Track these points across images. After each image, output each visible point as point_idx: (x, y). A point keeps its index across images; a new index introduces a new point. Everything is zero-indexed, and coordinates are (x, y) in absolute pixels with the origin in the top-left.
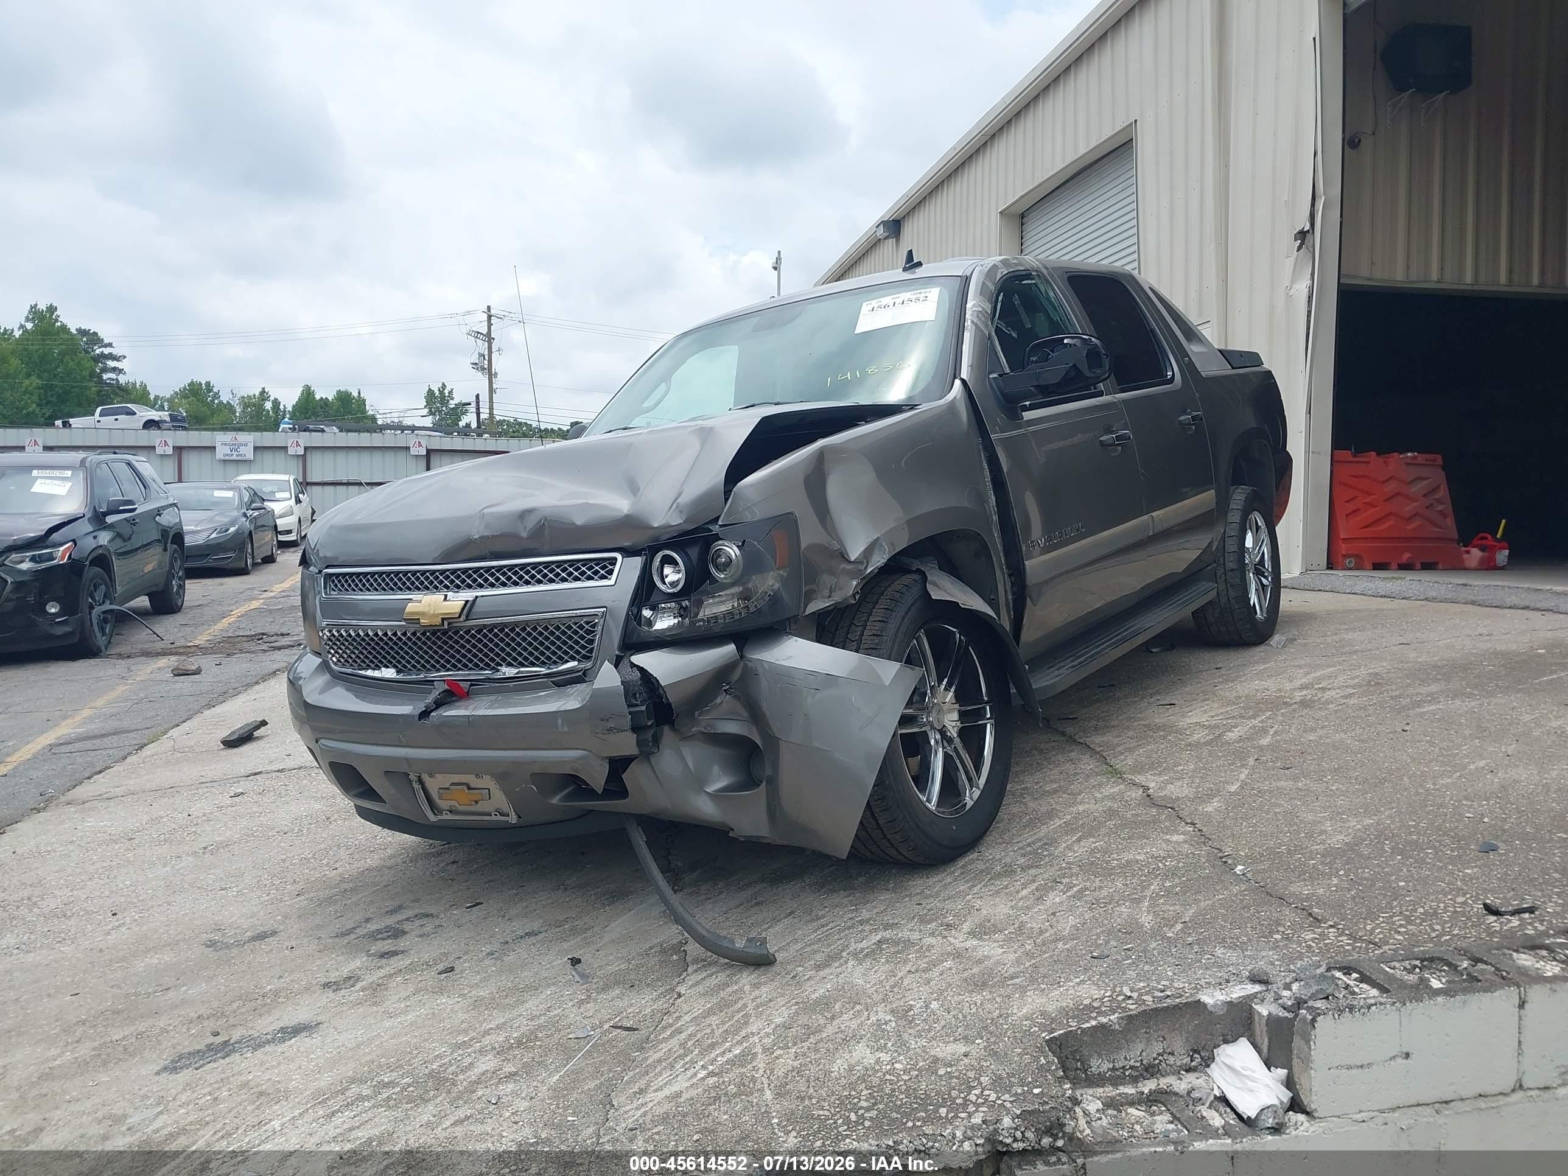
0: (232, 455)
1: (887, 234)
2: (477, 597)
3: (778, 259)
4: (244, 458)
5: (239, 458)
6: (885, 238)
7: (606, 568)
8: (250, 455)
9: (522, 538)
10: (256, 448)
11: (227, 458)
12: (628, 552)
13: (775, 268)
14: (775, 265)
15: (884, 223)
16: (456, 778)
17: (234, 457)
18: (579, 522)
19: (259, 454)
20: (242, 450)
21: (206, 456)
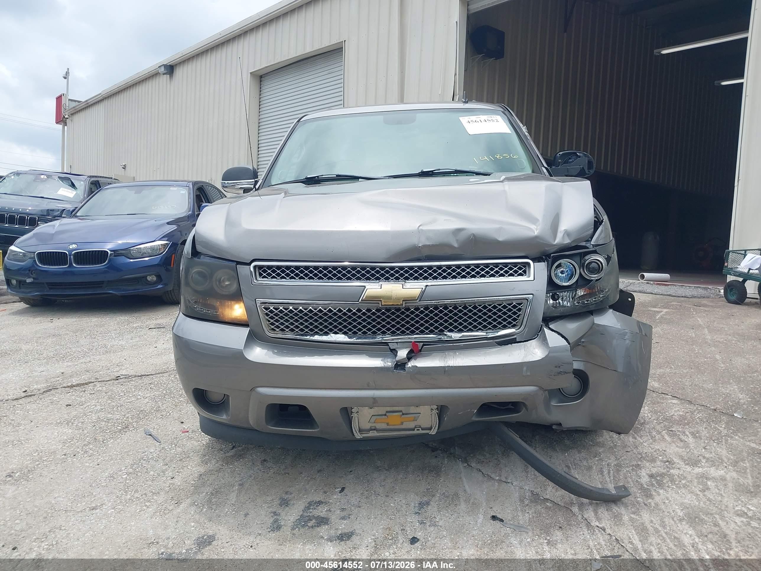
1: (165, 72)
2: (427, 286)
3: (67, 73)
6: (164, 74)
7: (523, 269)
9: (455, 247)
12: (537, 259)
13: (65, 78)
14: (65, 76)
15: (165, 66)
16: (389, 409)
18: (500, 239)
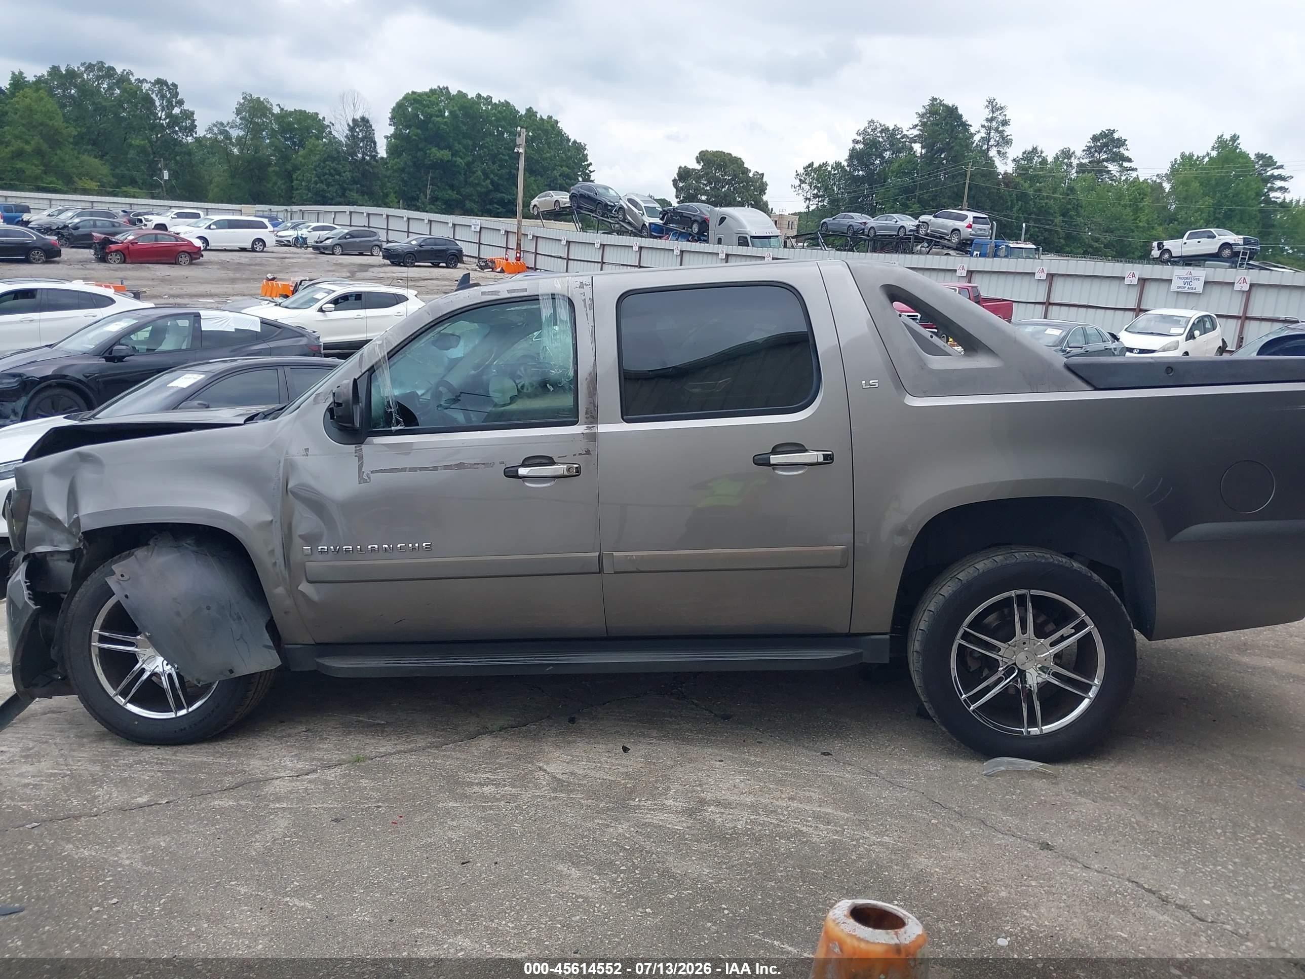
0: (1185, 288)
4: (1194, 291)
5: (1190, 291)
8: (1200, 289)
10: (1206, 283)
11: (1180, 290)
17: (1186, 290)
19: (1209, 287)
20: (1194, 284)
21: (1163, 287)
